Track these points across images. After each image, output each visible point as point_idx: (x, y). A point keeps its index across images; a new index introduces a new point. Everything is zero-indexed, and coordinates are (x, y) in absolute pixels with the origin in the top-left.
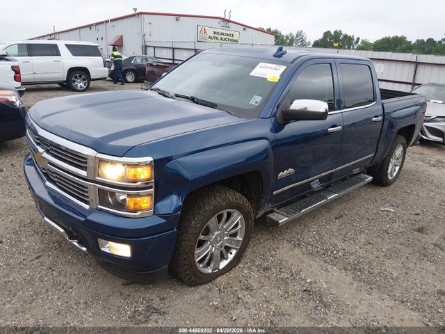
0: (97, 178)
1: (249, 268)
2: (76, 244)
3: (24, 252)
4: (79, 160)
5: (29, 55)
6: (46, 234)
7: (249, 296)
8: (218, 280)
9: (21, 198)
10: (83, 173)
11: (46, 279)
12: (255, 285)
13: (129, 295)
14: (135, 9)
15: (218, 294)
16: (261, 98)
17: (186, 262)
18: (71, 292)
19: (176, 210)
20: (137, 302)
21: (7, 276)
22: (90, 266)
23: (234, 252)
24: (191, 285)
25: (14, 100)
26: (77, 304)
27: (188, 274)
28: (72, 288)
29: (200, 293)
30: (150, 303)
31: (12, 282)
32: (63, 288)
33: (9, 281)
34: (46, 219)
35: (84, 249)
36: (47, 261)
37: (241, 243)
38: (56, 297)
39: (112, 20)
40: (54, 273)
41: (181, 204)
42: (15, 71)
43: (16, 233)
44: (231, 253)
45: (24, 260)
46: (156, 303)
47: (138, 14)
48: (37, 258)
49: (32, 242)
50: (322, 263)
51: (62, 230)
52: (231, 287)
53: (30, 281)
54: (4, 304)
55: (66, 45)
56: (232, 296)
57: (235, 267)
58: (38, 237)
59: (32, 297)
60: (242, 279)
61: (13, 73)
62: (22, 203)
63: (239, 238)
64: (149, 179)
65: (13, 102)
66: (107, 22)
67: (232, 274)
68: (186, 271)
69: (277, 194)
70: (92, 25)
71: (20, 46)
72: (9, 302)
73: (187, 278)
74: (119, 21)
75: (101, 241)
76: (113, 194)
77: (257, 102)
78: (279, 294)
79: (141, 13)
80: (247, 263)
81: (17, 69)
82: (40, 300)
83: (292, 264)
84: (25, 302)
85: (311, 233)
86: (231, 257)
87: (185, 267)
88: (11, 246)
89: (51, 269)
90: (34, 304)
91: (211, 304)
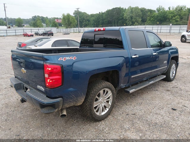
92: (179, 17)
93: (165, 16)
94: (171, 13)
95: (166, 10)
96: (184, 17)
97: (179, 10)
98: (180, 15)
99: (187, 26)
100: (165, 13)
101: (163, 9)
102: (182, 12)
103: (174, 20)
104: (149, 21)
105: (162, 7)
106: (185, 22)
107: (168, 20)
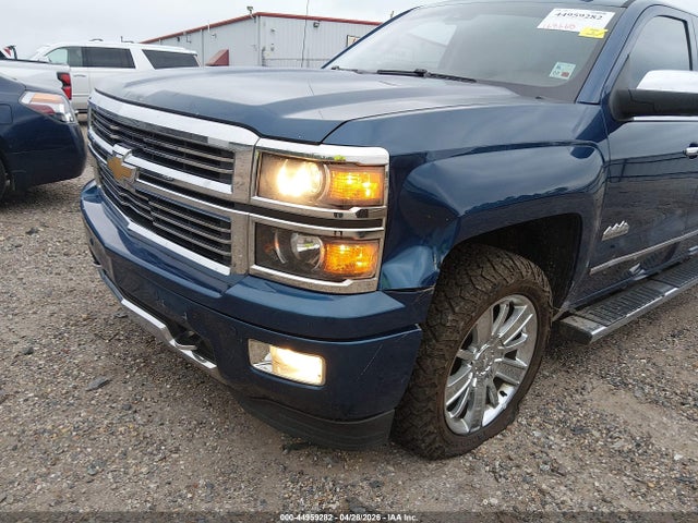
0: (256, 198)
1: (540, 427)
2: (189, 353)
3: (75, 373)
4: (213, 159)
5: (84, 66)
6: (119, 340)
7: (562, 488)
8: (484, 447)
9: (70, 275)
10: (222, 188)
11: (122, 429)
12: (568, 465)
13: (301, 473)
14: (250, 8)
15: (492, 480)
16: (574, 66)
17: (430, 405)
18: (176, 461)
19: (427, 282)
20: (322, 489)
21: (40, 418)
22: (210, 405)
23: (509, 390)
24: (431, 458)
25: (62, 111)
26: (192, 487)
27: (431, 433)
28: (177, 450)
29: (453, 475)
30: (351, 495)
31: (51, 432)
32: (159, 450)
33: (45, 431)
34: (125, 302)
35: (210, 365)
36: (124, 392)
37: (524, 373)
38: (144, 470)
39: (212, 26)
40: (138, 417)
41: (436, 268)
42: (63, 81)
43: (58, 336)
44: (503, 394)
45: (75, 387)
46: (364, 494)
47: (254, 16)
48: (101, 386)
49: (90, 355)
50: (686, 422)
51: (161, 326)
52: (518, 467)
53: (87, 432)
54: (33, 481)
55: (144, 51)
56: (526, 486)
57: (511, 422)
58: (101, 345)
59: (93, 467)
60: (536, 450)
61: (60, 84)
62: (72, 284)
63: (521, 362)
64: (378, 203)
65: (60, 114)
66: (205, 28)
67: (510, 437)
68: (426, 425)
69: (597, 273)
70: (181, 34)
71: (71, 50)
72: (44, 476)
73: (428, 440)
74: (224, 27)
75: (254, 347)
76: (287, 235)
77: (565, 74)
78: (626, 486)
79: (260, 15)
80: (532, 417)
81: (64, 78)
82: (110, 476)
83: (625, 422)
84: (77, 478)
85: (637, 361)
86: (503, 401)
87: (427, 418)
88: (50, 360)
89: (130, 408)
90: (96, 484)
91: (485, 502)
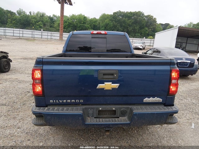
92: (42, 23)
93: (28, 20)
94: (34, 18)
95: (27, 14)
96: (47, 23)
97: (41, 16)
98: (42, 21)
99: (59, 33)
100: (28, 17)
101: (24, 12)
102: (44, 19)
103: (38, 25)
104: (11, 24)
105: (23, 10)
106: (48, 29)
107: (32, 25)
